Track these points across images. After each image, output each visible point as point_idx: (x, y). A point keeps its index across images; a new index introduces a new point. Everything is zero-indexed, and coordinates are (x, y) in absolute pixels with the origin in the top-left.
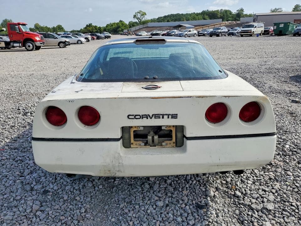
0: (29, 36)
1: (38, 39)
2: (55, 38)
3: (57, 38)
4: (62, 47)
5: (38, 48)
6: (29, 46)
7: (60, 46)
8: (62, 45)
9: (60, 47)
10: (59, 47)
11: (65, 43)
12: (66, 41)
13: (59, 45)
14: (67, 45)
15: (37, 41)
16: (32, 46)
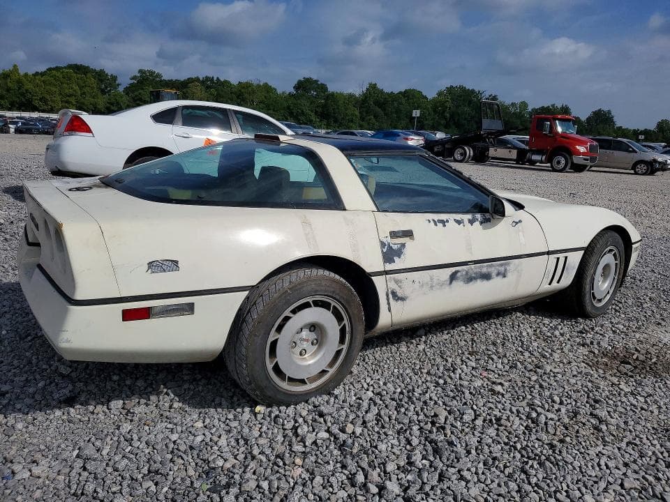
0: (568, 143)
1: (582, 149)
2: (630, 152)
3: (636, 152)
4: (640, 172)
5: (579, 168)
6: (559, 163)
7: (637, 170)
8: (643, 168)
9: (635, 171)
10: (633, 172)
11: (652, 165)
12: (655, 161)
13: (634, 167)
14: (658, 170)
15: (579, 153)
16: (564, 162)
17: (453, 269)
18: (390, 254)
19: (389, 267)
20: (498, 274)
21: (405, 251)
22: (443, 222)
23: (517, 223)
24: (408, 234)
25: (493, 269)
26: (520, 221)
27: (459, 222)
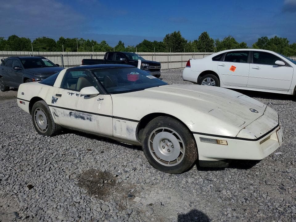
17: (71, 111)
18: (54, 101)
19: (53, 104)
20: (88, 119)
21: (57, 101)
22: (72, 94)
23: (100, 100)
24: (60, 95)
25: (85, 116)
26: (103, 99)
27: (77, 95)
